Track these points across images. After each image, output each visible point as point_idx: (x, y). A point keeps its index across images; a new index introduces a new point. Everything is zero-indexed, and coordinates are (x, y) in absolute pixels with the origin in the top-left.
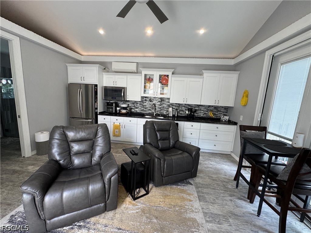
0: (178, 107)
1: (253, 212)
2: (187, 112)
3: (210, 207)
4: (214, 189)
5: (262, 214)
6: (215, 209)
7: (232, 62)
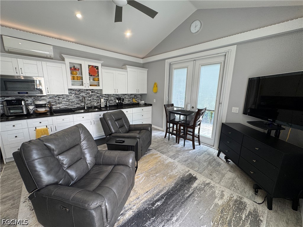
0: (107, 97)
1: (182, 147)
2: (117, 101)
3: (169, 154)
4: (162, 146)
5: (185, 146)
6: (171, 154)
7: (141, 61)
